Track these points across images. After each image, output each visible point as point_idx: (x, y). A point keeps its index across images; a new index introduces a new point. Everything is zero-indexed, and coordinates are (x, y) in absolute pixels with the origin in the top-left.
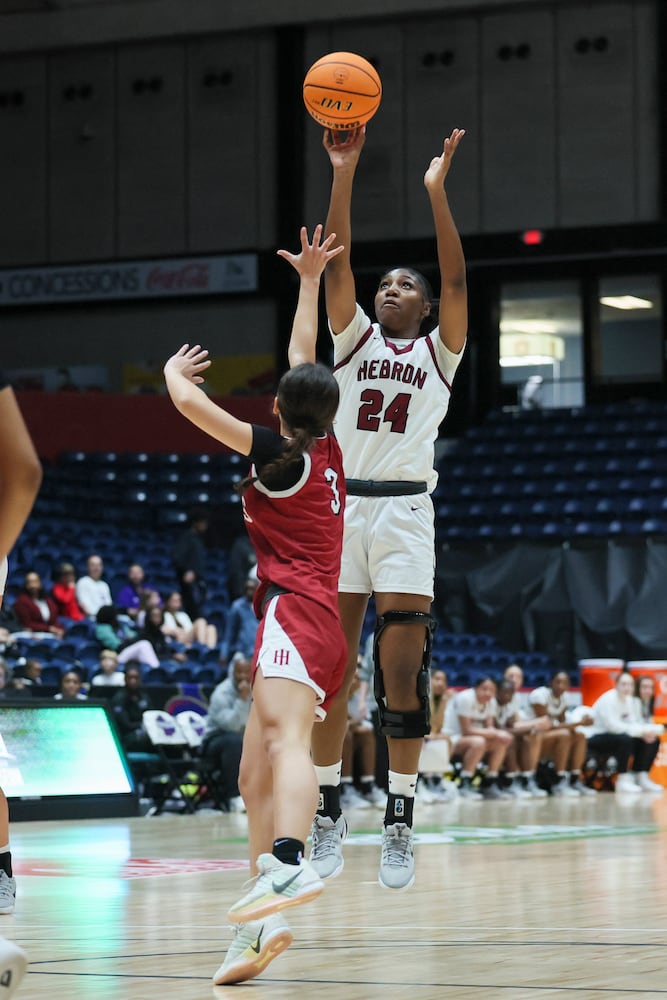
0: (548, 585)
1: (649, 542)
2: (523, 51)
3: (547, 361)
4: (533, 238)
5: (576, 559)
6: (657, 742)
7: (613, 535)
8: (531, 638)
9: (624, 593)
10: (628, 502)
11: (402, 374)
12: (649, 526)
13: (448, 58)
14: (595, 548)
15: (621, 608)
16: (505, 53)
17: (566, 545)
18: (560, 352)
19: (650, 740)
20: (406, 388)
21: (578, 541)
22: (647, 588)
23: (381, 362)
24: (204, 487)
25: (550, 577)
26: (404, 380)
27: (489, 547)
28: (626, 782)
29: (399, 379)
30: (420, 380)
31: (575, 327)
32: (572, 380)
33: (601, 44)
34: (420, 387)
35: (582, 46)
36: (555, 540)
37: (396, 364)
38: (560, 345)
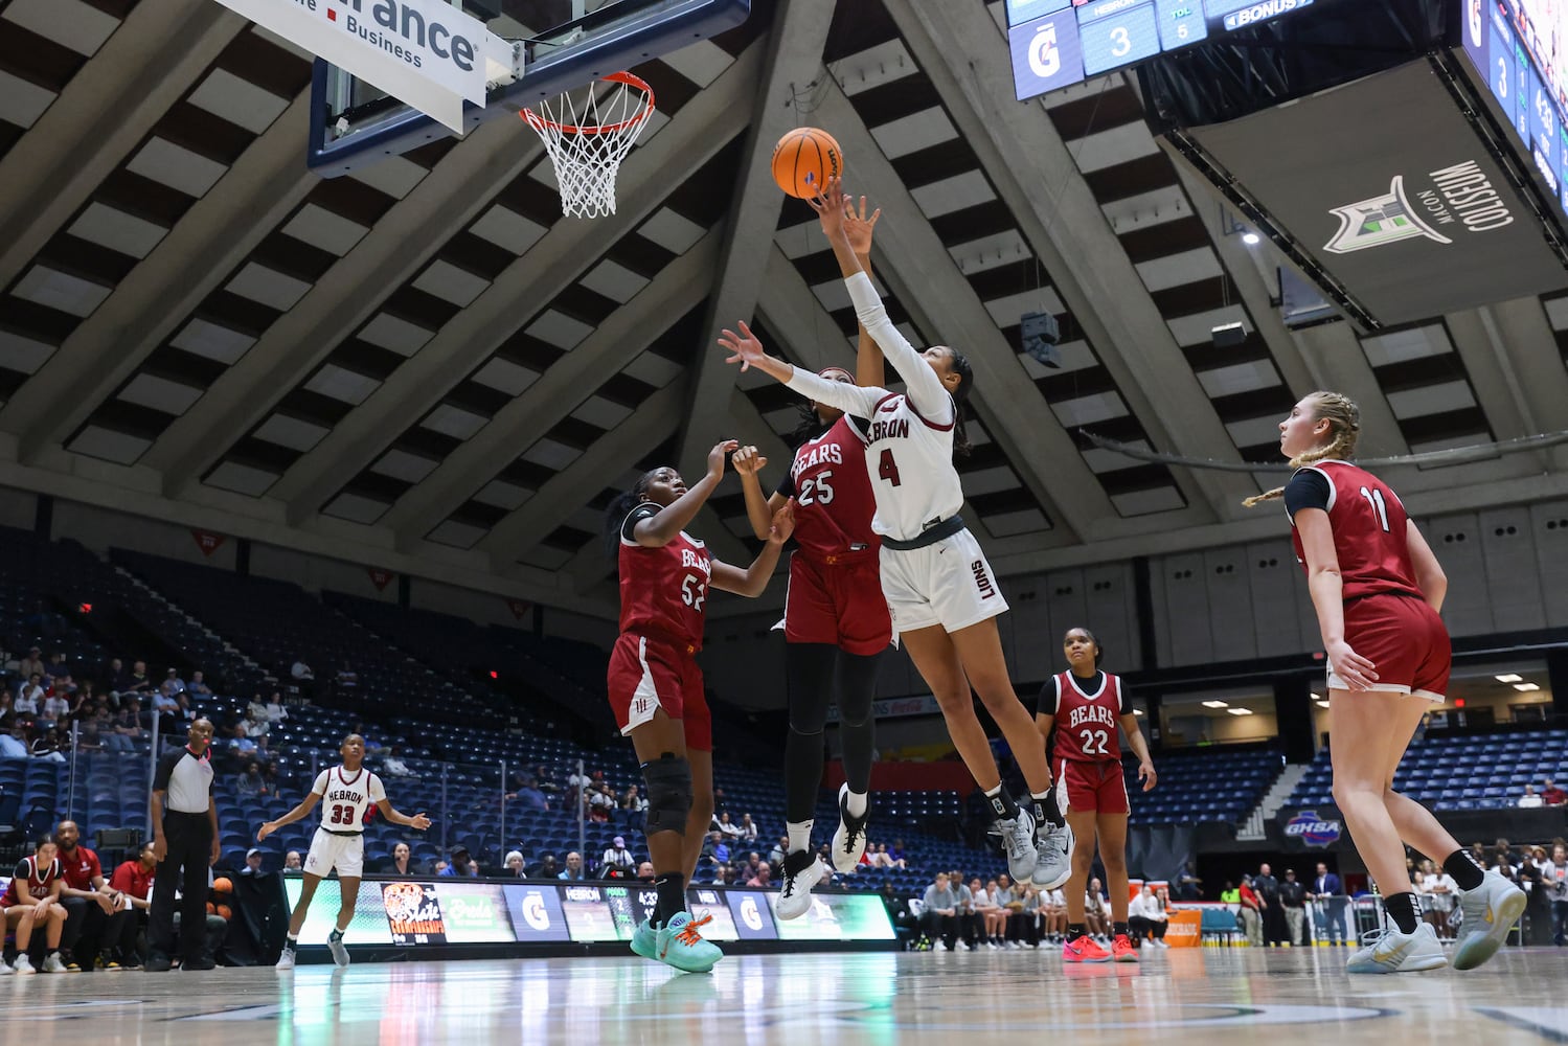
1: (1151, 829)
2: (1069, 590)
6: (1166, 922)
7: (1150, 824)
9: (1140, 854)
10: (1139, 808)
12: (1150, 820)
13: (1032, 595)
15: (1139, 862)
16: (1060, 591)
19: (1162, 921)
22: (1152, 851)
24: (924, 807)
28: (1146, 944)
33: (1107, 585)
35: (1098, 586)
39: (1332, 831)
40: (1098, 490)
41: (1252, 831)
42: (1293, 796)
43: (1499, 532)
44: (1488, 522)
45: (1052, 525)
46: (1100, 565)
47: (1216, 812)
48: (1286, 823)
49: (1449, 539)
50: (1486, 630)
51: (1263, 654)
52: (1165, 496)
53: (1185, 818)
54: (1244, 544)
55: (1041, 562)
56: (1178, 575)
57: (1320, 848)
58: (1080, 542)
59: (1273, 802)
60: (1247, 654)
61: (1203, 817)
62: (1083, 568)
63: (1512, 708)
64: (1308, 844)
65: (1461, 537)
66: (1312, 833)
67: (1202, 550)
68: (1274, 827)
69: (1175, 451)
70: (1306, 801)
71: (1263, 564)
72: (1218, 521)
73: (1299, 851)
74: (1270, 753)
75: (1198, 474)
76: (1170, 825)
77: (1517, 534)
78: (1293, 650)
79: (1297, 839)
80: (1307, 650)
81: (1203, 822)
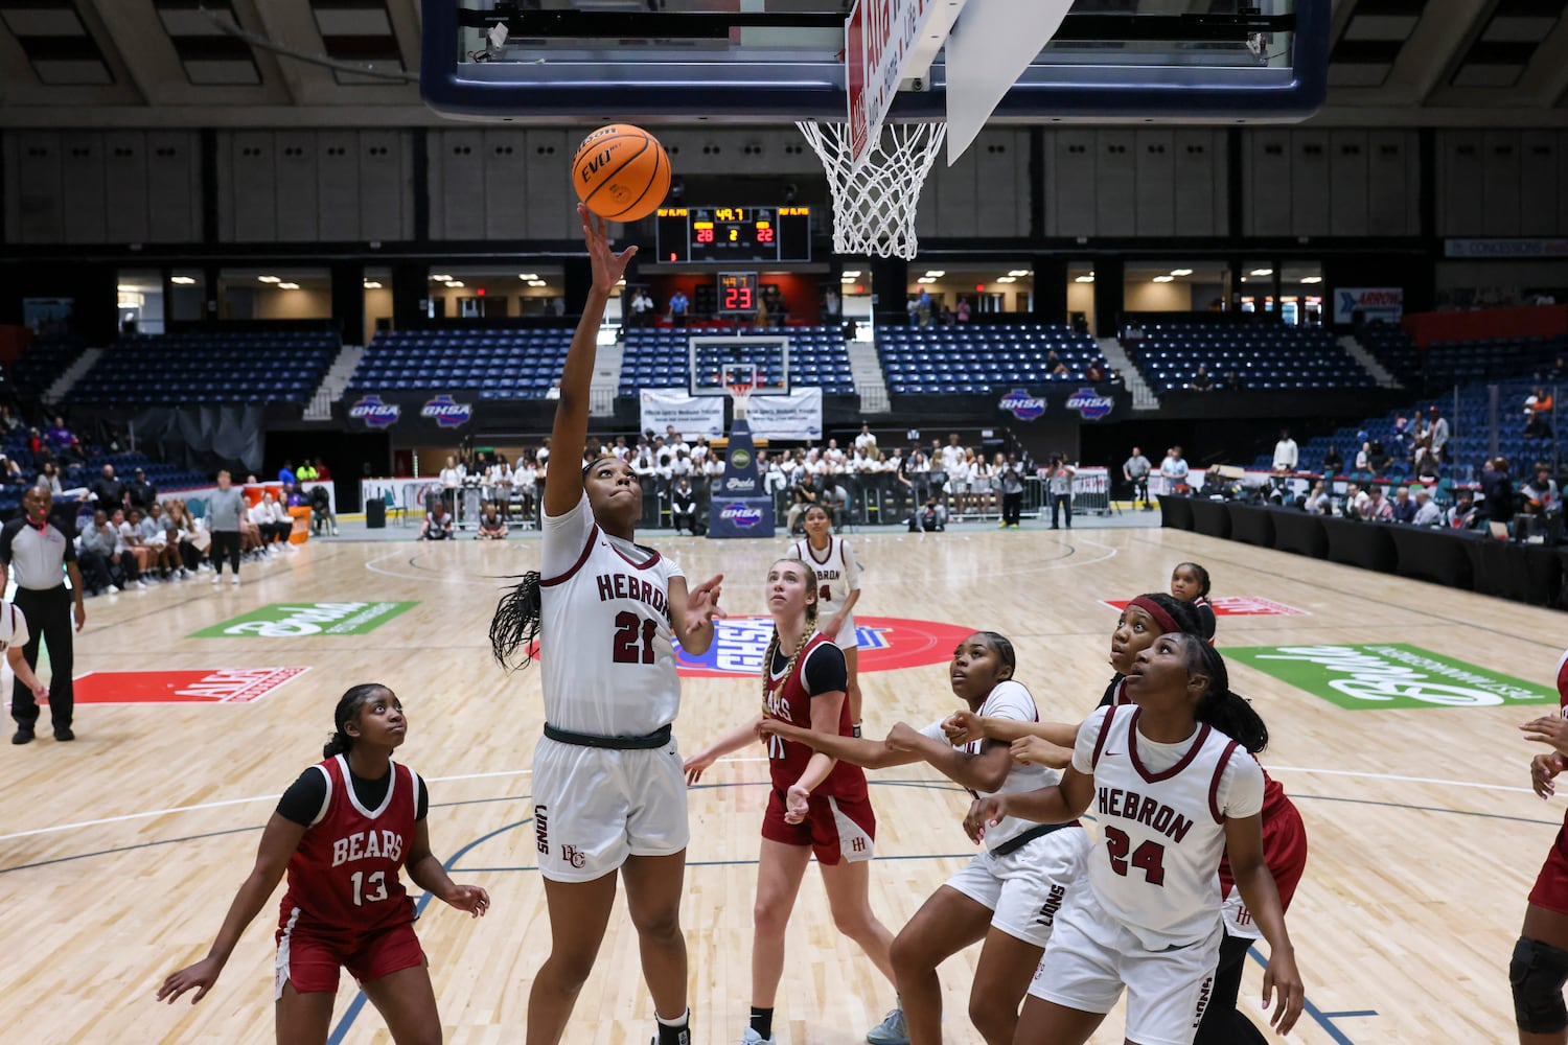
0: (170, 428)
1: (220, 406)
2: (129, 153)
3: (136, 306)
4: (136, 247)
5: (184, 415)
8: (163, 454)
11: (1153, 817)
12: (218, 398)
13: (86, 152)
14: (193, 408)
15: (209, 439)
16: (118, 152)
17: (178, 408)
18: (142, 302)
20: (1158, 837)
21: (182, 405)
22: (222, 428)
23: (1125, 794)
25: (171, 423)
26: (1156, 826)
27: (136, 408)
29: (1148, 823)
30: (1180, 829)
31: (158, 289)
32: (158, 321)
33: (171, 152)
34: (1178, 839)
35: (161, 152)
36: (171, 404)
37: (1148, 800)
38: (142, 298)
39: (391, 415)
40: (170, 52)
41: (318, 410)
42: (353, 379)
43: (541, 150)
44: (534, 140)
45: (113, 80)
46: (165, 130)
47: (283, 392)
48: (351, 406)
49: (499, 150)
50: (519, 236)
51: (325, 238)
52: (241, 69)
53: (254, 397)
54: (316, 130)
55: (101, 118)
56: (247, 152)
57: (379, 429)
58: (144, 103)
59: (335, 383)
60: (309, 236)
61: (272, 397)
62: (145, 131)
63: (522, 299)
64: (369, 424)
65: (509, 151)
66: (374, 415)
67: (272, 130)
68: (340, 409)
69: (265, 34)
70: (367, 384)
71: (331, 151)
72: (292, 103)
73: (362, 431)
74: (329, 334)
75: (284, 61)
76: (241, 403)
77: (555, 154)
78: (353, 237)
79: (360, 420)
80: (366, 238)
81: (271, 401)
